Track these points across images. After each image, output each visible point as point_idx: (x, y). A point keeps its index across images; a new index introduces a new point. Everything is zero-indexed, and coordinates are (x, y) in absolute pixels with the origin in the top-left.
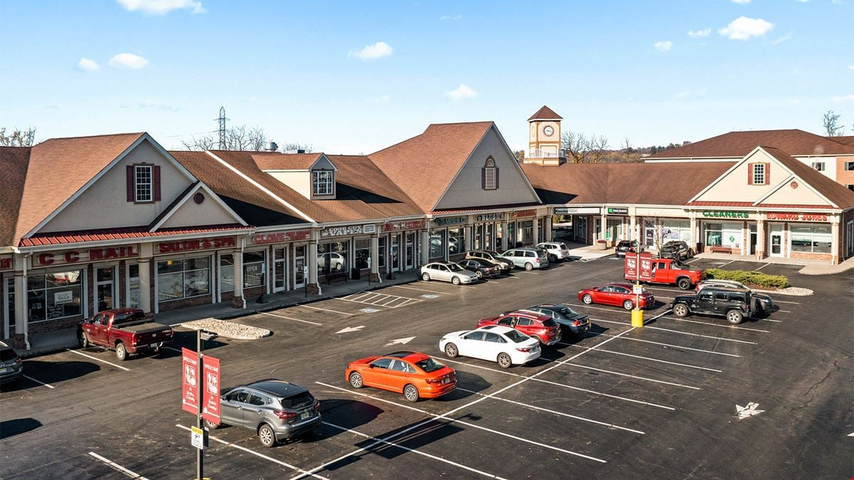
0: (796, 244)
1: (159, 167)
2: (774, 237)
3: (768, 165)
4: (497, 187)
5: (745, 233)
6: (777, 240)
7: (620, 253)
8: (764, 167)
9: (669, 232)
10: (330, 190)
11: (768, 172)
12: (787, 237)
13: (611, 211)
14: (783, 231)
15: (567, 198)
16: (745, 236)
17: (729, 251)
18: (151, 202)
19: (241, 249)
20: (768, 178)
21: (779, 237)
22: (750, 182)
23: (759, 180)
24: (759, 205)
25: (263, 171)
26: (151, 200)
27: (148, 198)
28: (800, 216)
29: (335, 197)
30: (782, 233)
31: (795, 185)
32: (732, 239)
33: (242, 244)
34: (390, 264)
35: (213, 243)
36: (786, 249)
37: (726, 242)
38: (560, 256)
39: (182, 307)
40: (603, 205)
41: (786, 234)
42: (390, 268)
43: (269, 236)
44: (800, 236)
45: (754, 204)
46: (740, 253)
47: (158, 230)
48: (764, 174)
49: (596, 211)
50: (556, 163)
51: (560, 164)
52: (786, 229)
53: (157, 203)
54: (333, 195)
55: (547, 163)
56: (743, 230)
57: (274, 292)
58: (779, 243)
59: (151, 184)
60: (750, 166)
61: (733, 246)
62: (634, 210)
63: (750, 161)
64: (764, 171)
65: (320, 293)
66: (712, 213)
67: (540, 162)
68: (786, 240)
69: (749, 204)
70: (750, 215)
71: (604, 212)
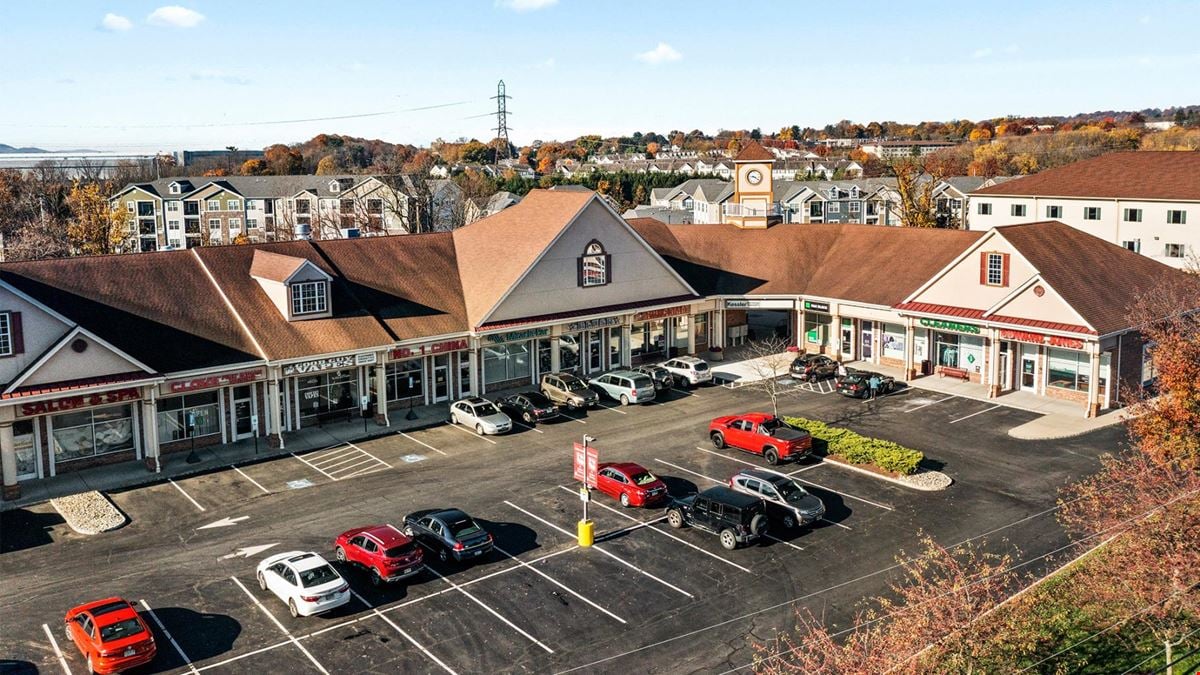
0: (1055, 377)
1: (19, 313)
2: (1026, 362)
3: (1007, 257)
4: (609, 280)
5: (987, 353)
6: (1030, 367)
7: (793, 375)
8: (1002, 260)
9: (892, 339)
10: (320, 307)
11: (1007, 267)
12: (1042, 364)
13: (808, 305)
14: (1037, 355)
15: (752, 284)
16: (987, 357)
17: (965, 377)
18: (10, 356)
19: (150, 400)
20: (1006, 275)
21: (1032, 363)
22: (982, 282)
23: (995, 279)
24: (992, 317)
25: (253, 277)
26: (11, 353)
27: (7, 351)
28: (1046, 339)
29: (330, 314)
30: (1035, 357)
31: (1040, 291)
32: (972, 359)
33: (154, 395)
34: (430, 393)
35: (105, 397)
36: (1040, 381)
37: (963, 364)
38: (693, 380)
39: (90, 466)
40: (797, 297)
41: (1041, 359)
42: (430, 397)
43: (195, 381)
44: (1061, 364)
45: (985, 315)
46: (979, 382)
47: (18, 390)
48: (1001, 270)
49: (788, 305)
50: (763, 224)
51: (769, 226)
52: (1041, 352)
53: (20, 356)
54: (327, 312)
55: (749, 224)
56: (984, 347)
57: (234, 440)
58: (1033, 372)
59: (9, 334)
60: (983, 255)
61: (971, 368)
62: (838, 307)
63: (982, 249)
64: (1002, 265)
65: (282, 447)
66: (932, 322)
67: (739, 223)
68: (1041, 369)
69: (978, 314)
70: (982, 330)
71: (800, 306)
